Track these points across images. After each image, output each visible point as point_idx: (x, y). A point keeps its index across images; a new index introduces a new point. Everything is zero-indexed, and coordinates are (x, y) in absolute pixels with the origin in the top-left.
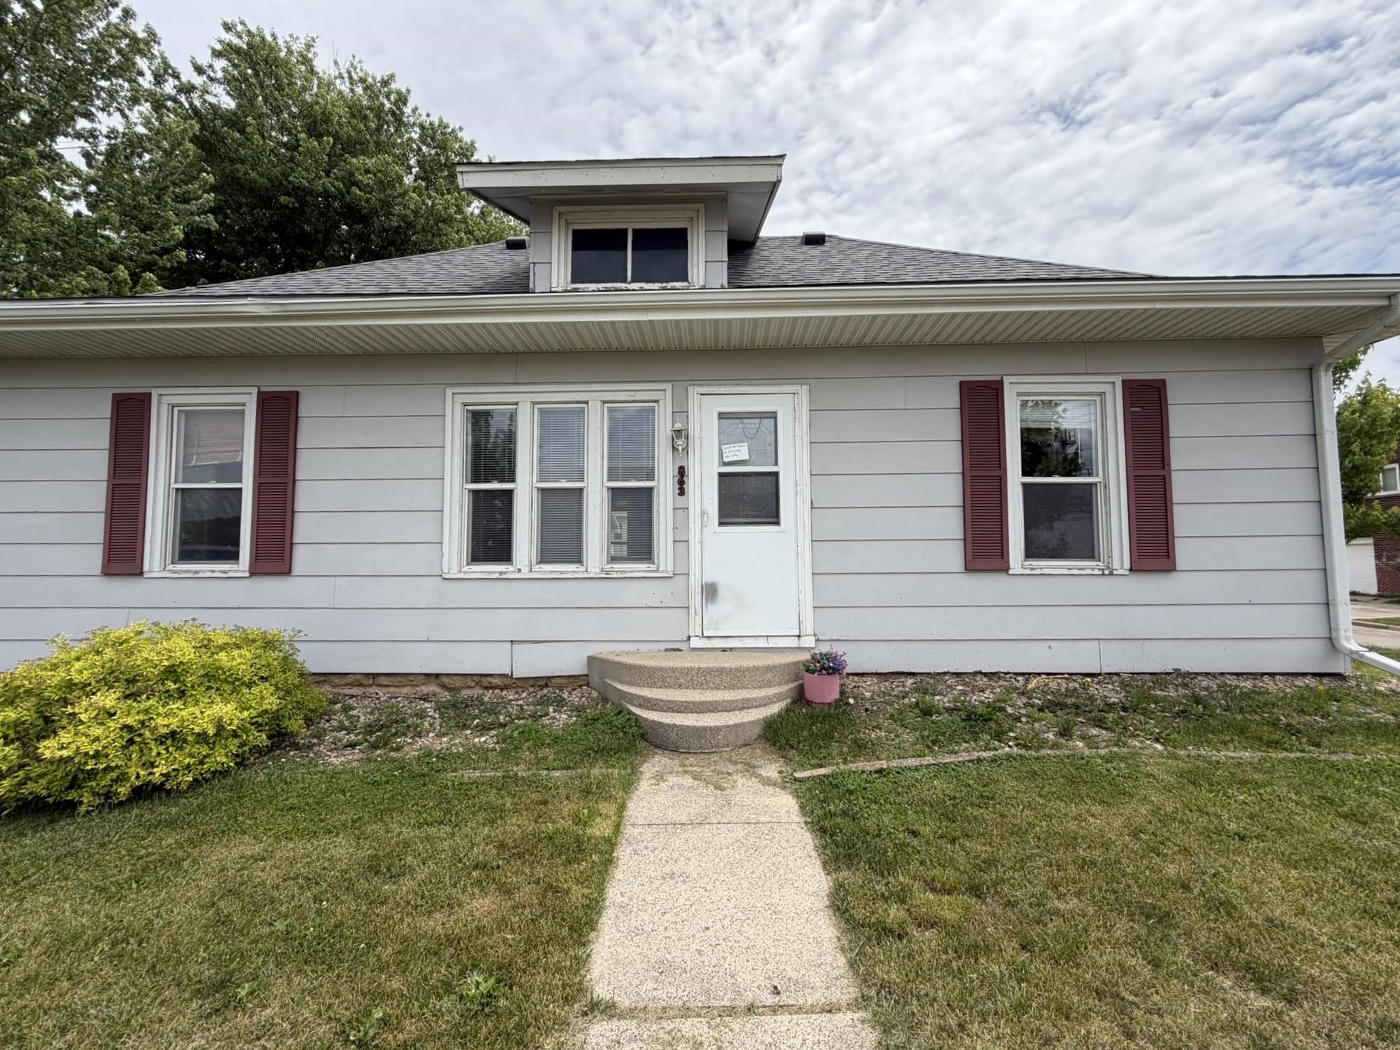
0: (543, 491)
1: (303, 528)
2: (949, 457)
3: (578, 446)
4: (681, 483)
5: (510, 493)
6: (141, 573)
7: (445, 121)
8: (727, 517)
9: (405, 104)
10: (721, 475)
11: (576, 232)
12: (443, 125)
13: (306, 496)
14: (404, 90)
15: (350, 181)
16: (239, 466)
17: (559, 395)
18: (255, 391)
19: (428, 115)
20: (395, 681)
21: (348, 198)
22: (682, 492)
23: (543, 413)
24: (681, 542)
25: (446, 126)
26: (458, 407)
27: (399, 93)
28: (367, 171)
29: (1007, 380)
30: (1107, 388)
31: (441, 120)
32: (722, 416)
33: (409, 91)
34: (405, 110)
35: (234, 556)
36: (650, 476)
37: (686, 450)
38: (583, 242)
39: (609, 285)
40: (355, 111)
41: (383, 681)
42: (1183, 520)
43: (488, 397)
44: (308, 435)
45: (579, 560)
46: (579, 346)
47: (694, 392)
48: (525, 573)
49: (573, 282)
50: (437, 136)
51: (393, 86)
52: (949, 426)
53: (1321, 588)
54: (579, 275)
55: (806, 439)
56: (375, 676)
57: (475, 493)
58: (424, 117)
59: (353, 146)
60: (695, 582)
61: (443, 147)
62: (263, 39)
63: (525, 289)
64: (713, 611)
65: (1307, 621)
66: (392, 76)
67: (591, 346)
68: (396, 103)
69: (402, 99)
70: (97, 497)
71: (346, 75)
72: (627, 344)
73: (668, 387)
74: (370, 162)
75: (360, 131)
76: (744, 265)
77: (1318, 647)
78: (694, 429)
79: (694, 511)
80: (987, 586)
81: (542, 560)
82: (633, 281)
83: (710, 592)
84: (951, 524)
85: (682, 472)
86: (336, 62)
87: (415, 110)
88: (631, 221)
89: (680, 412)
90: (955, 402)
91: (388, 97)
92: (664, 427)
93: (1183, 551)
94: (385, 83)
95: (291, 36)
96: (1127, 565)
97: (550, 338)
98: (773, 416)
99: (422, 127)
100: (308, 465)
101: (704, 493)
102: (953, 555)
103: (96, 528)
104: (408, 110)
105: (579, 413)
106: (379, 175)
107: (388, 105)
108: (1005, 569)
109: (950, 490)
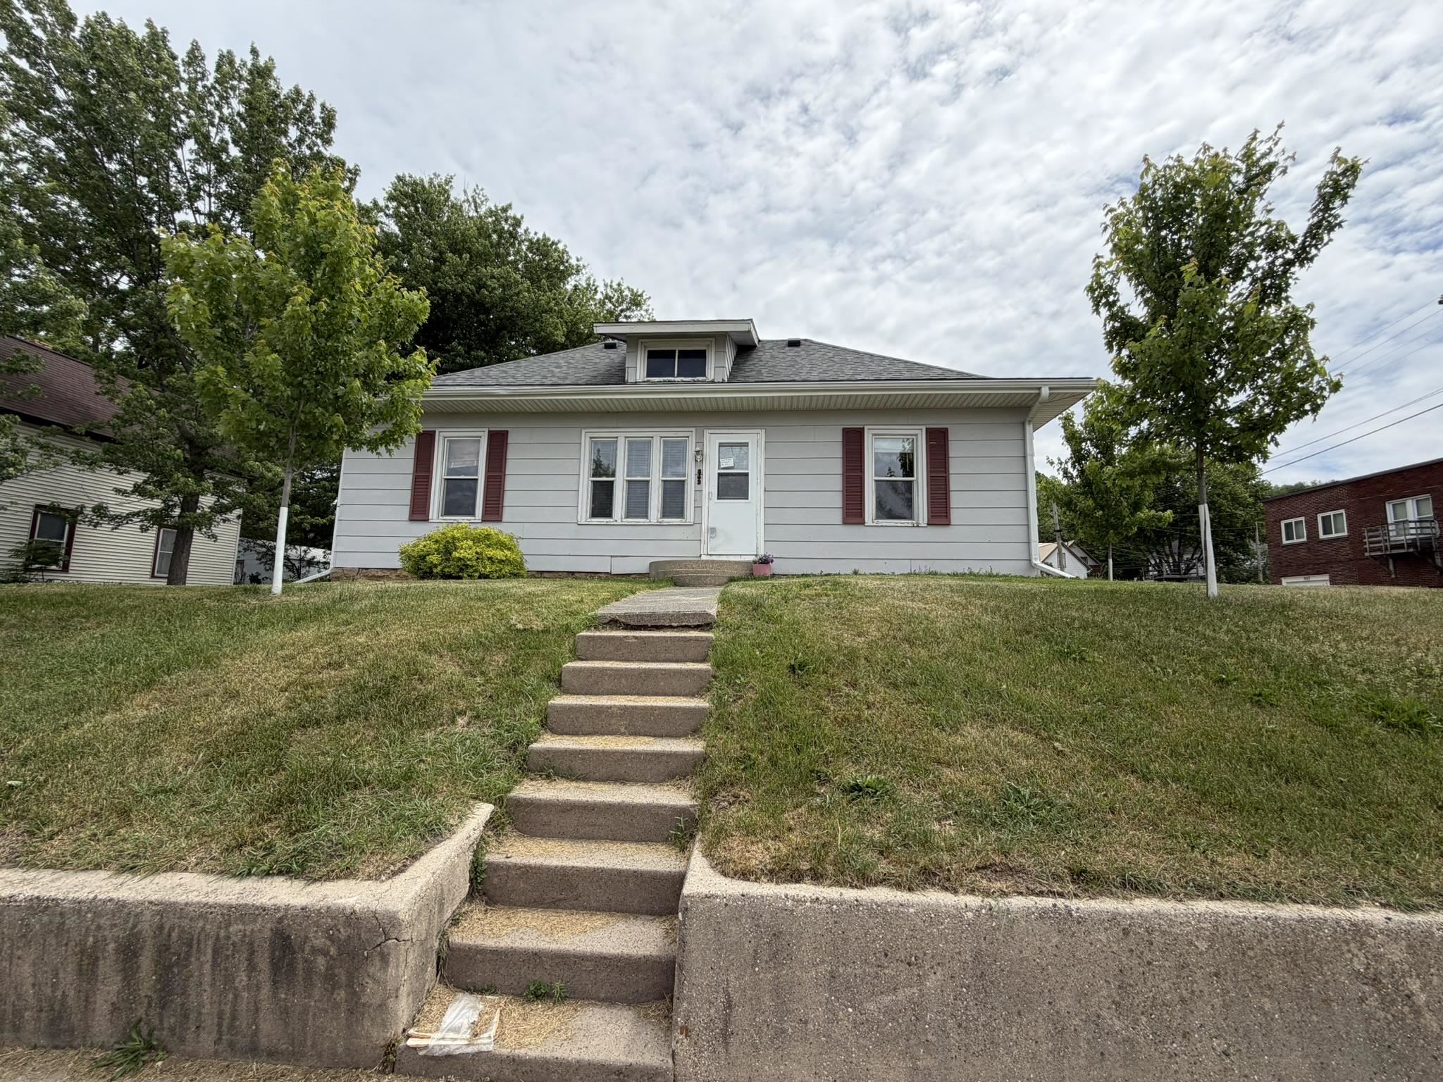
0: (629, 482)
1: (508, 498)
2: (837, 466)
3: (647, 463)
4: (699, 478)
5: (612, 482)
6: (427, 520)
7: (547, 236)
8: (721, 496)
9: (519, 226)
10: (720, 475)
11: (649, 352)
12: (546, 239)
13: (510, 483)
14: (519, 216)
15: (480, 285)
16: (477, 467)
17: (639, 433)
18: (487, 430)
19: (536, 234)
20: (551, 575)
21: (477, 296)
22: (699, 482)
23: (630, 443)
24: (698, 507)
25: (549, 239)
26: (588, 439)
27: (515, 218)
28: (493, 277)
29: (866, 428)
30: (918, 432)
31: (544, 235)
32: (721, 445)
33: (522, 217)
34: (519, 230)
35: (472, 513)
36: (684, 476)
37: (702, 461)
38: (652, 355)
39: (666, 379)
40: (482, 231)
41: (545, 575)
42: (955, 500)
43: (604, 434)
44: (512, 453)
45: (646, 517)
46: (650, 409)
47: (707, 432)
48: (619, 522)
49: (648, 376)
50: (543, 247)
51: (510, 213)
52: (837, 451)
53: (1026, 534)
54: (650, 373)
55: (763, 457)
56: (542, 572)
57: (594, 482)
58: (532, 235)
59: (481, 258)
60: (704, 527)
61: (545, 255)
62: (423, 187)
63: (622, 381)
64: (713, 543)
65: (1018, 551)
66: (510, 206)
67: (655, 409)
68: (512, 225)
69: (517, 223)
70: (408, 482)
71: (471, 200)
72: (673, 408)
73: (694, 429)
74: (496, 271)
75: (485, 246)
76: (744, 363)
77: (1024, 564)
78: (706, 451)
79: (705, 492)
80: (853, 531)
81: (627, 517)
82: (678, 376)
83: (713, 531)
84: (837, 500)
85: (700, 472)
86: (465, 192)
87: (526, 231)
88: (678, 347)
89: (700, 442)
90: (840, 439)
91: (506, 221)
92: (691, 448)
93: (955, 515)
94: (505, 210)
95: (435, 174)
96: (926, 522)
97: (636, 406)
98: (746, 445)
99: (530, 241)
100: (511, 467)
101: (711, 484)
102: (837, 516)
103: (406, 497)
104: (521, 230)
105: (648, 443)
106: (502, 280)
107: (506, 227)
108: (863, 523)
109: (837, 483)
